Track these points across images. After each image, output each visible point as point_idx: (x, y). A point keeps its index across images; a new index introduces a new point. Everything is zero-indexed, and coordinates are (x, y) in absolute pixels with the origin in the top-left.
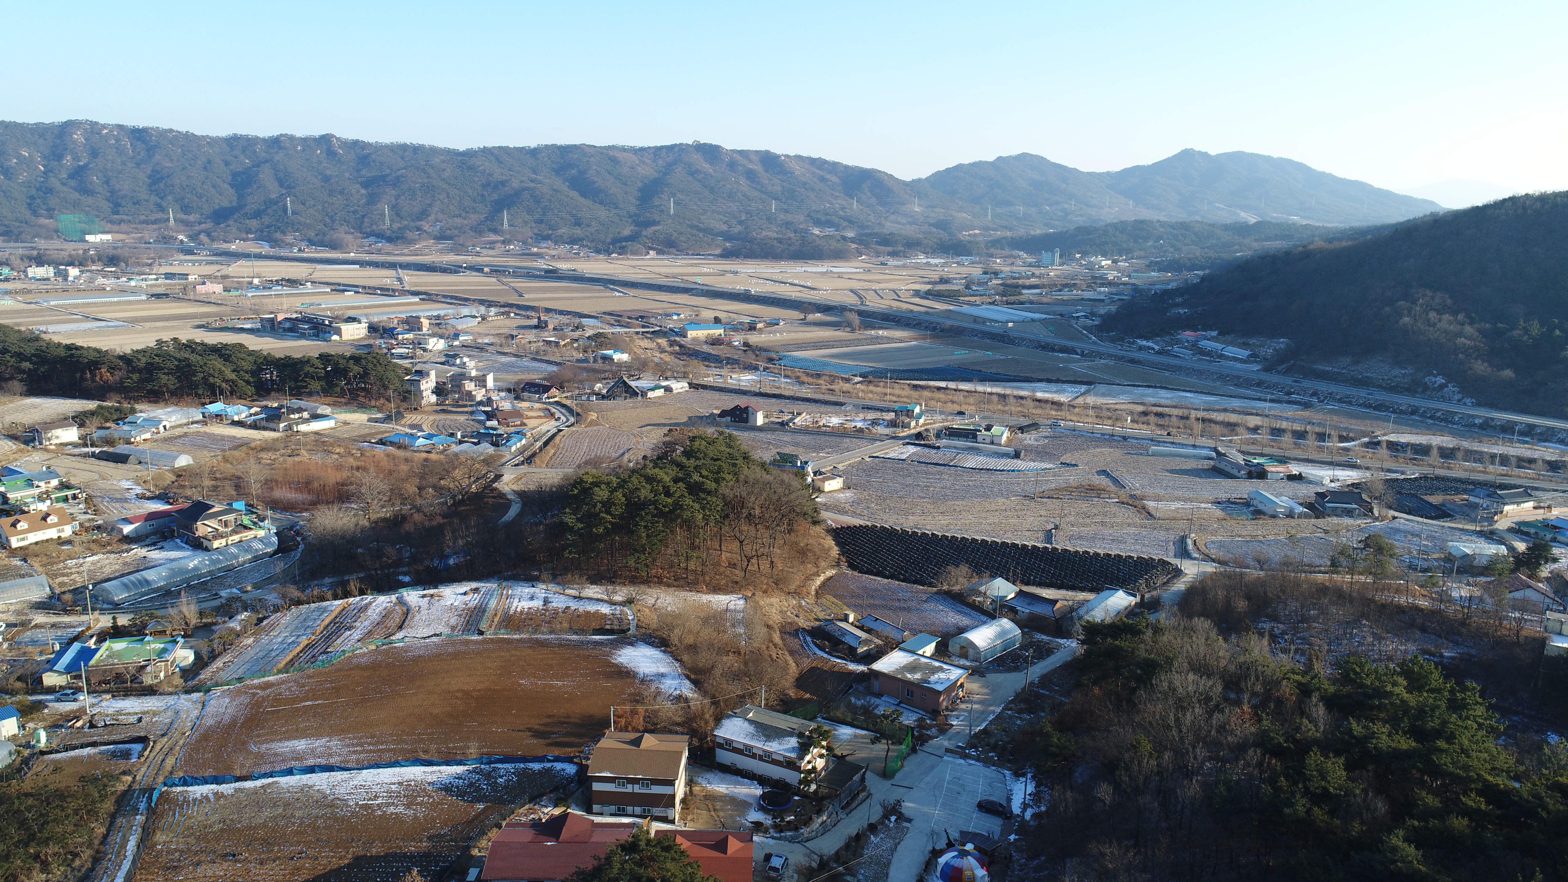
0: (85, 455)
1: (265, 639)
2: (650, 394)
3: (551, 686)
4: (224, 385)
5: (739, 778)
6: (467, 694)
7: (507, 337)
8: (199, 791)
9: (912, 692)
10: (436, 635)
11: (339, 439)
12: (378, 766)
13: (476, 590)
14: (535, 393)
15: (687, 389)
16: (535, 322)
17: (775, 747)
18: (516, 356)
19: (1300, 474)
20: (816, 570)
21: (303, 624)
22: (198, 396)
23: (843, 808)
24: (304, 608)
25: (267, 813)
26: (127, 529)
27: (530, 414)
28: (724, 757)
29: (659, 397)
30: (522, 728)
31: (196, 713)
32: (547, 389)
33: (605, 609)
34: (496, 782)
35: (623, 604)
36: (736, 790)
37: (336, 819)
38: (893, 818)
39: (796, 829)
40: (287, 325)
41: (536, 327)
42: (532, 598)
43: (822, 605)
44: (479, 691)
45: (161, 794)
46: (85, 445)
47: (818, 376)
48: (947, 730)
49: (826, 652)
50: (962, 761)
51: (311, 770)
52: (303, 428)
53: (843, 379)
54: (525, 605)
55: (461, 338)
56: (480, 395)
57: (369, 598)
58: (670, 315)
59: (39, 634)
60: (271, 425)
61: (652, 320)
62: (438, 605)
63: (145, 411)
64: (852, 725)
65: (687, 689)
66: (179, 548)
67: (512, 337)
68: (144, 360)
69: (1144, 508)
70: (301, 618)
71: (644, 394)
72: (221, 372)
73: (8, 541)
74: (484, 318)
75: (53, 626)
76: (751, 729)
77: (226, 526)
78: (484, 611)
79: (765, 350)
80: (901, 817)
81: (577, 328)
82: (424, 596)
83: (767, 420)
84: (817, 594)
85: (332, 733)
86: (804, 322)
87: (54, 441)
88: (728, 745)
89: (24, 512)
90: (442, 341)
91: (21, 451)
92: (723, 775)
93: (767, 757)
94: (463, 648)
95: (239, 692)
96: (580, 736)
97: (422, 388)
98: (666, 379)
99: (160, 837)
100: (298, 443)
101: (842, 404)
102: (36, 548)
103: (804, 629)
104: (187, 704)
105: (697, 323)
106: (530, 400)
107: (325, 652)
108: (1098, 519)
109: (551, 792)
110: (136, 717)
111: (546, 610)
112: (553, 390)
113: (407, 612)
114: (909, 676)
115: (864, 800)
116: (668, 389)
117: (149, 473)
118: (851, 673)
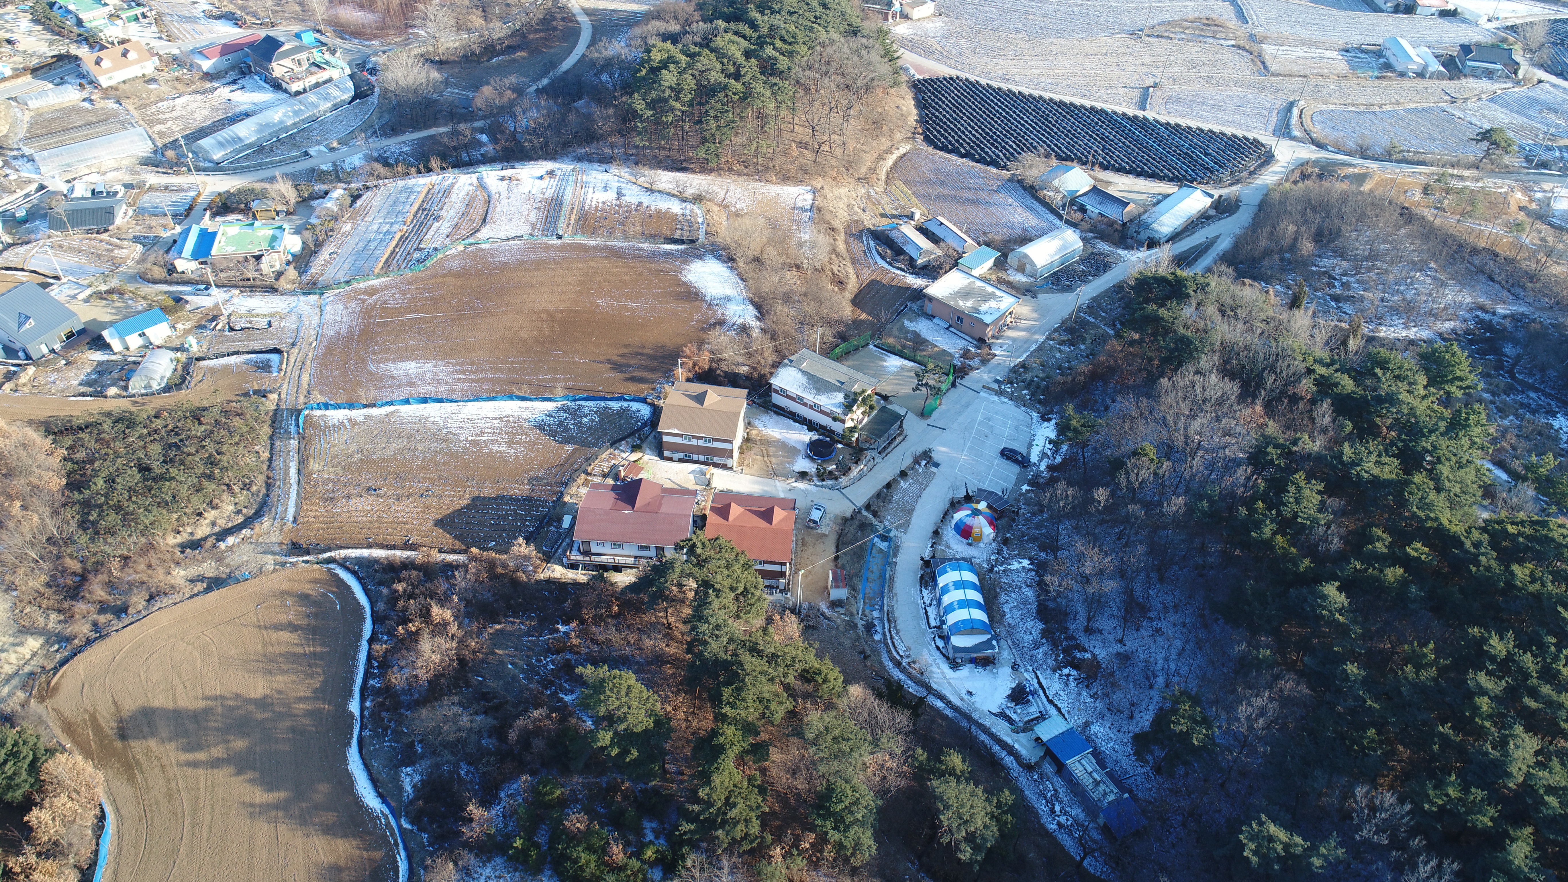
1: (361, 226)
3: (627, 309)
5: (791, 422)
6: (551, 315)
8: (336, 416)
9: (961, 320)
10: (517, 236)
13: (551, 173)
17: (824, 400)
19: (1456, 10)
20: (889, 145)
21: (394, 208)
23: (879, 453)
24: (391, 187)
25: (395, 445)
26: (206, 65)
28: (779, 401)
30: (601, 358)
31: (316, 319)
33: (676, 208)
34: (581, 422)
35: (694, 200)
36: (788, 436)
37: (452, 455)
39: (836, 479)
42: (606, 188)
43: (890, 194)
44: (562, 311)
45: (306, 418)
48: (989, 361)
49: (887, 262)
50: (996, 398)
51: (425, 401)
54: (600, 197)
57: (451, 176)
62: (516, 192)
64: (901, 355)
65: (751, 317)
66: (260, 89)
69: (1260, 56)
70: (391, 200)
73: (97, 79)
75: (166, 188)
76: (804, 380)
77: (300, 65)
78: (561, 204)
80: (930, 462)
82: (502, 179)
84: (887, 179)
85: (436, 355)
88: (782, 392)
92: (777, 418)
93: (816, 408)
94: (543, 255)
95: (349, 298)
96: (654, 370)
99: (314, 466)
102: (126, 88)
103: (869, 229)
107: (418, 249)
108: (1204, 71)
109: (628, 435)
110: (266, 320)
111: (619, 206)
113: (489, 201)
114: (961, 303)
115: (900, 443)
118: (908, 288)
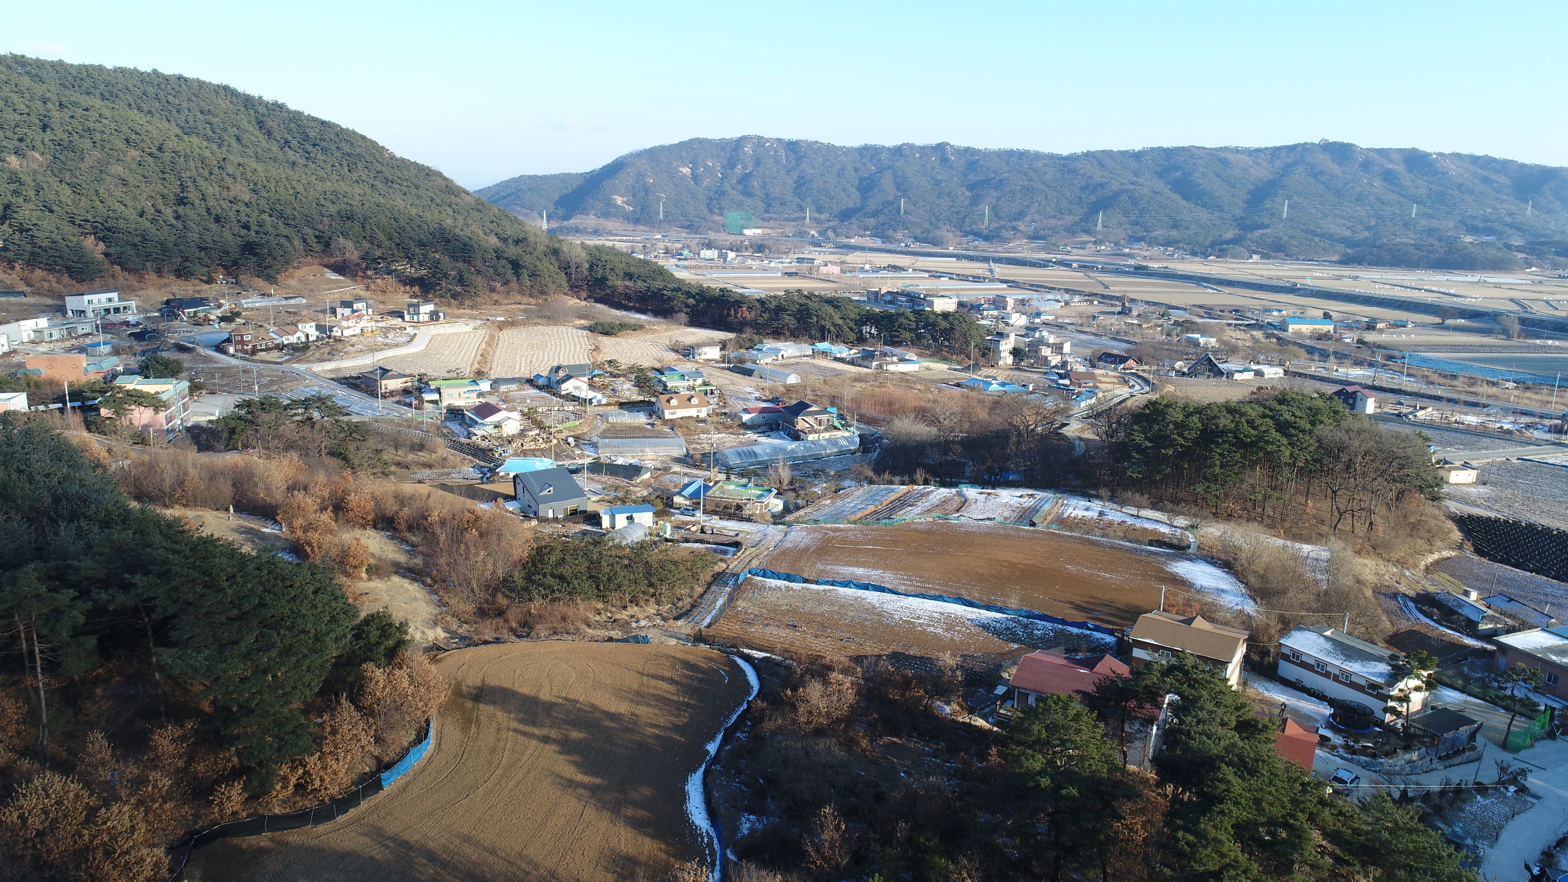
0: (723, 368)
1: (839, 503)
2: (1237, 376)
3: (1099, 576)
4: (832, 328)
5: (1305, 695)
6: (1013, 566)
7: (1088, 317)
8: (773, 582)
9: (1556, 678)
10: (989, 519)
11: (921, 378)
12: (923, 596)
13: (1031, 496)
14: (1112, 363)
15: (1282, 375)
16: (1119, 309)
17: (1354, 667)
18: (1095, 335)
20: (1428, 548)
21: (873, 498)
22: (811, 337)
23: (1440, 758)
24: (874, 487)
25: (825, 608)
26: (746, 417)
27: (1103, 379)
28: (1288, 670)
29: (1247, 380)
30: (1064, 600)
31: (779, 538)
32: (1123, 359)
33: (1164, 529)
34: (1032, 632)
35: (1186, 529)
36: (1299, 704)
37: (883, 625)
38: (1512, 789)
39: (1374, 756)
40: (889, 298)
41: (1119, 313)
42: (1087, 509)
43: (1432, 580)
44: (1025, 565)
45: (746, 579)
46: (724, 362)
47: (1454, 377)
49: (1433, 620)
51: (866, 587)
52: (892, 368)
53: (1488, 382)
54: (1080, 513)
55: (1043, 317)
56: (1055, 360)
57: (932, 488)
58: (1270, 311)
59: (675, 478)
60: (866, 363)
61: (1249, 314)
62: (992, 500)
63: (769, 344)
64: (1462, 691)
65: (1250, 608)
66: (781, 438)
67: (1094, 317)
68: (774, 303)
70: (871, 494)
71: (1230, 374)
72: (831, 317)
73: (663, 413)
74: (1067, 303)
75: (685, 474)
76: (1328, 646)
77: (820, 425)
78: (1038, 511)
79: (1384, 348)
80: (1522, 790)
81: (1163, 316)
82: (981, 493)
83: (1379, 410)
84: (1427, 569)
85: (886, 568)
86: (1441, 327)
87: (703, 357)
88: (1295, 658)
89: (676, 393)
90: (1024, 317)
91: (680, 360)
92: (1284, 688)
93: (1344, 679)
94: (1013, 533)
95: (814, 530)
96: (1124, 618)
97: (1001, 348)
98: (1258, 363)
99: (741, 604)
100: (887, 378)
101: (1485, 406)
102: (681, 422)
103: (1405, 595)
104: (775, 532)
105: (1301, 318)
106: (1105, 368)
107: (888, 518)
109: (1088, 651)
110: (734, 533)
111: (1101, 520)
112: (1131, 363)
113: (965, 502)
114: (1554, 658)
115: (1472, 761)
116: (1259, 374)
117: (768, 384)
118: (1466, 647)
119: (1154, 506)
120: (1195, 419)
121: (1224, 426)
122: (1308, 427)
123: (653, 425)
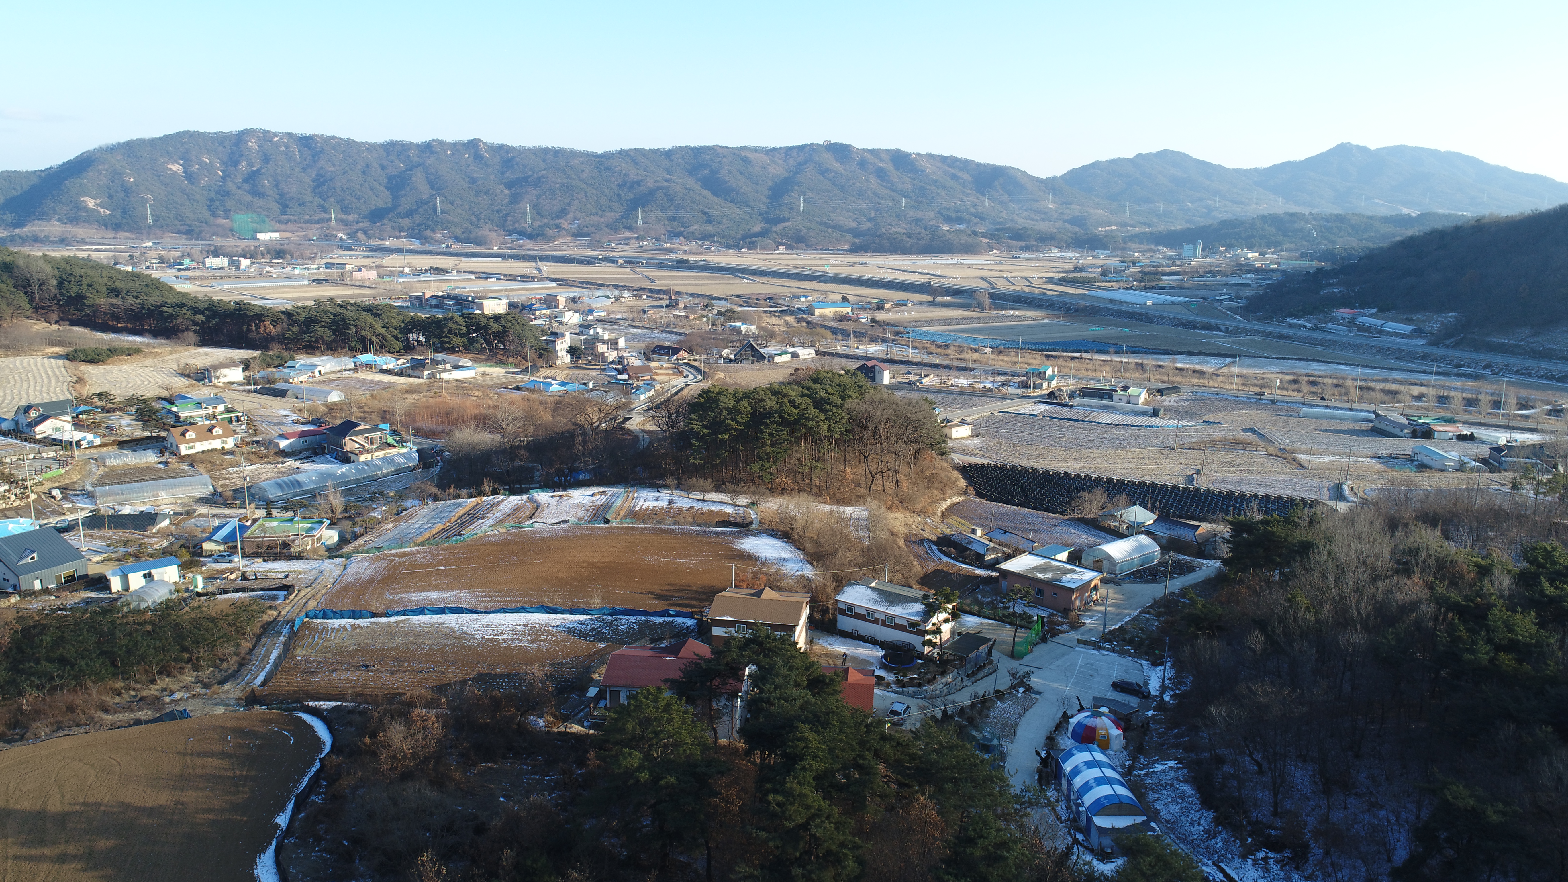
0: (249, 391)
1: (403, 525)
2: (777, 359)
3: (674, 563)
4: (374, 339)
5: (861, 643)
6: (592, 565)
7: (639, 312)
8: (336, 622)
9: (1042, 591)
10: (563, 522)
11: (478, 384)
12: (505, 611)
13: (603, 493)
14: (665, 355)
15: (814, 355)
16: (667, 302)
17: (897, 611)
18: (647, 328)
19: (1472, 434)
20: (942, 496)
21: (439, 516)
22: (351, 349)
23: (968, 676)
24: (440, 504)
25: (400, 640)
26: (283, 444)
27: (659, 371)
28: (846, 623)
29: (786, 362)
30: (644, 591)
31: (338, 572)
32: (675, 351)
33: (729, 510)
34: (617, 629)
35: (747, 506)
36: (857, 652)
37: (464, 648)
38: (1021, 690)
39: (919, 685)
40: (434, 302)
41: (667, 306)
42: (657, 500)
43: (948, 524)
44: (604, 563)
45: (303, 624)
46: (249, 384)
47: (947, 347)
48: (1079, 627)
49: (952, 558)
50: (1096, 652)
51: (442, 611)
52: (445, 376)
53: (972, 349)
54: (651, 504)
55: (595, 314)
56: (612, 356)
57: (502, 497)
58: (798, 297)
59: (202, 522)
60: (416, 373)
61: (781, 301)
62: (565, 502)
63: (302, 360)
64: (979, 616)
65: (809, 571)
66: (329, 462)
67: (644, 312)
68: (303, 315)
69: (1294, 460)
70: (437, 511)
71: (771, 358)
72: (371, 326)
73: (178, 448)
74: (617, 299)
75: (214, 516)
76: (874, 595)
77: (372, 443)
78: (610, 507)
79: (892, 325)
80: (1029, 689)
81: (707, 307)
82: (553, 497)
83: (893, 381)
84: (943, 514)
85: (461, 588)
86: (933, 304)
87: (222, 380)
88: (850, 611)
89: (191, 424)
90: (577, 315)
91: (193, 386)
92: (844, 639)
93: (890, 623)
94: (588, 532)
95: (377, 559)
96: (701, 600)
97: (558, 348)
98: (793, 346)
99: (300, 653)
100: (441, 387)
101: (972, 370)
102: (202, 456)
103: (929, 540)
104: (331, 568)
105: (824, 303)
106: (659, 360)
107: (459, 534)
108: (1245, 468)
109: (672, 637)
110: (283, 575)
111: (671, 508)
112: (682, 353)
113: (537, 508)
114: (1039, 575)
115: (991, 673)
116: (795, 355)
117: (306, 404)
118: (977, 577)
119: (718, 489)
120: (745, 403)
121: (771, 408)
122: (839, 401)
123: (166, 463)
